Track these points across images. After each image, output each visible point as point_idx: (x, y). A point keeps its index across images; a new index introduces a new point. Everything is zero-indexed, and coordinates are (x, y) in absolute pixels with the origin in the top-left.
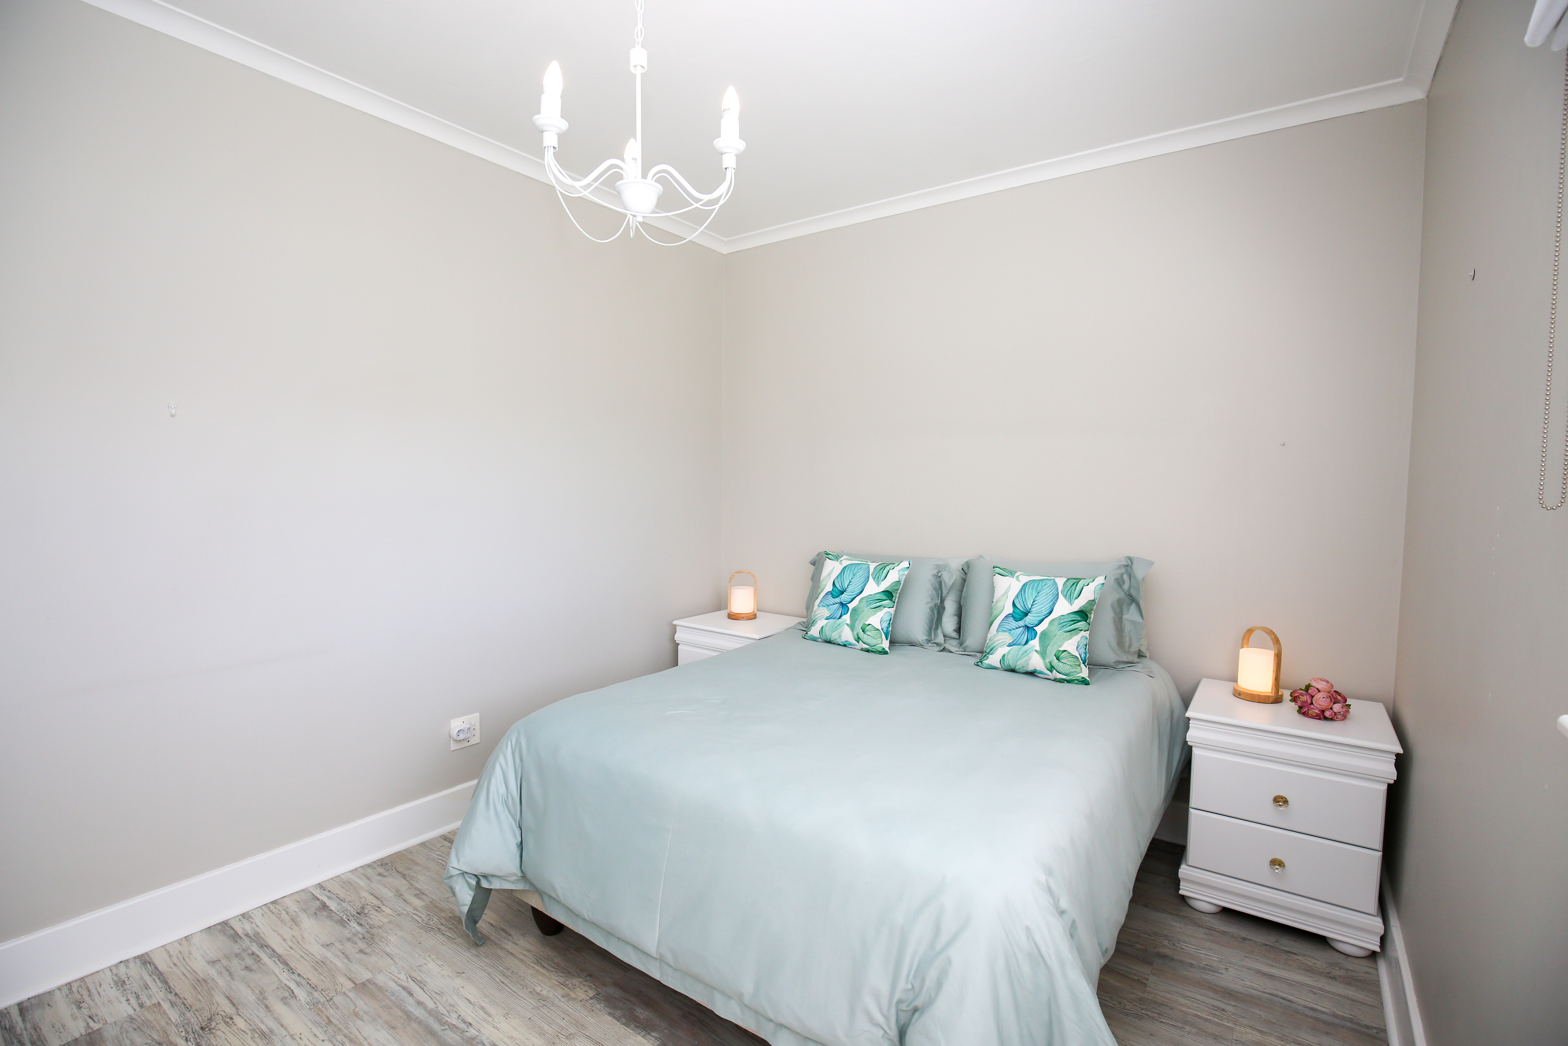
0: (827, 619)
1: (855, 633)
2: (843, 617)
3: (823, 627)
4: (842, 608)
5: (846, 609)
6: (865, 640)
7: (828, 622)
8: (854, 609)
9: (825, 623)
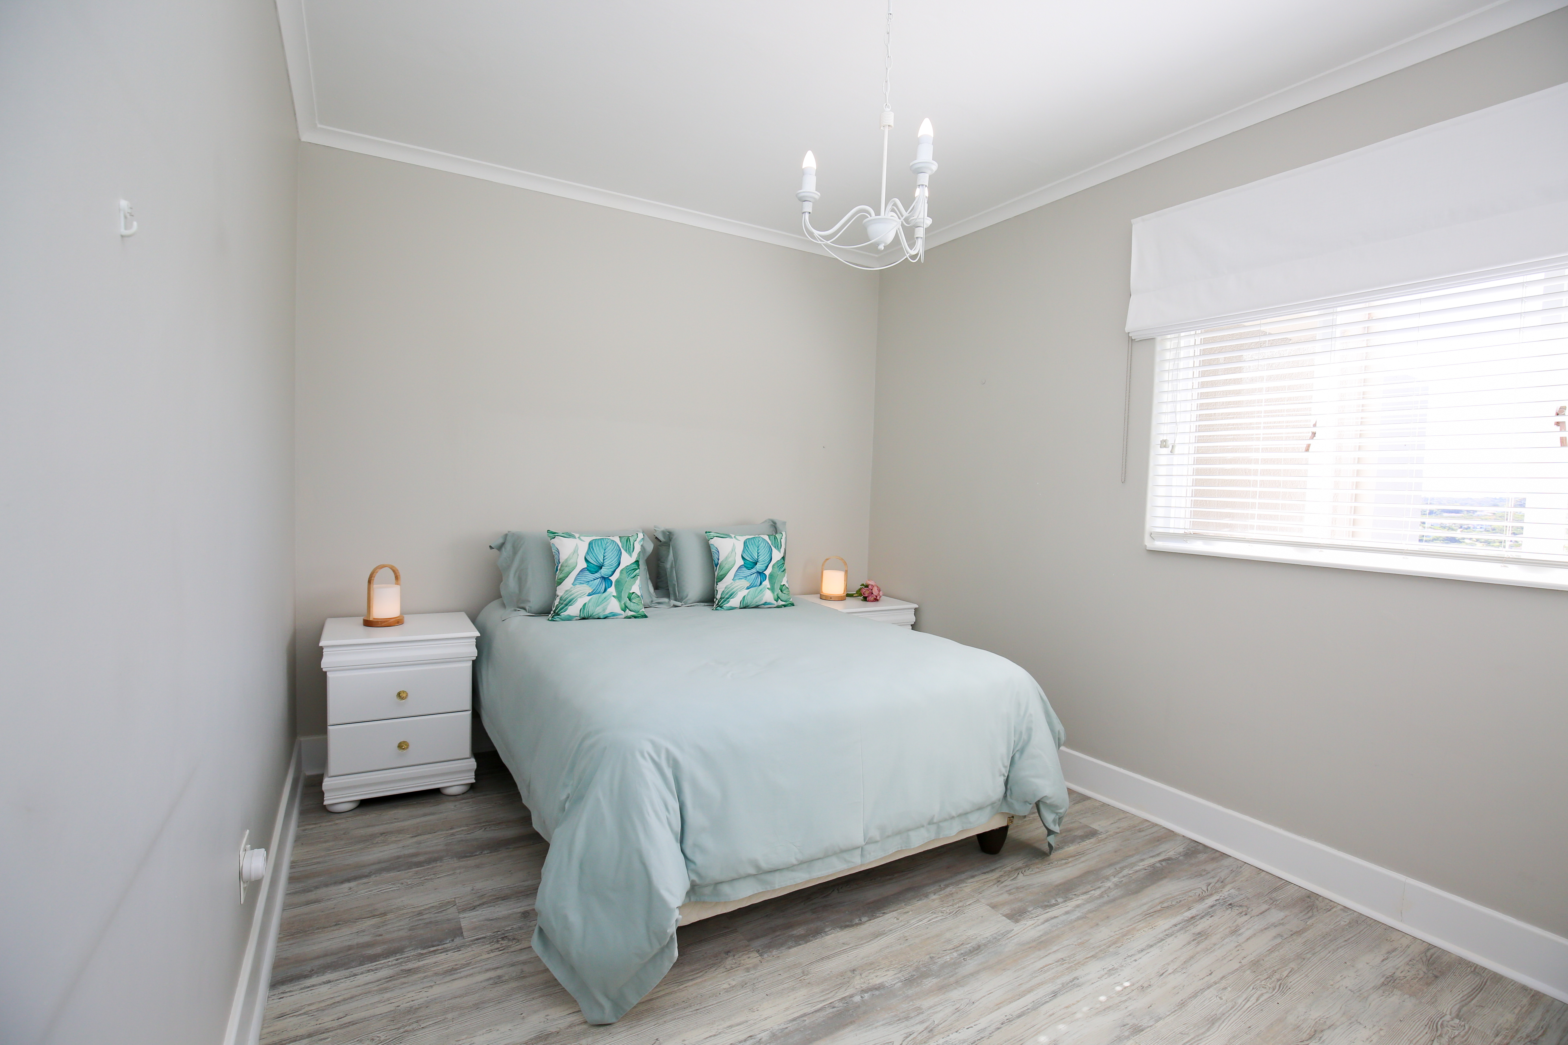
0: (589, 595)
1: (623, 602)
2: (608, 590)
3: (585, 604)
4: (605, 582)
5: (609, 582)
6: (631, 608)
7: (591, 598)
8: (617, 581)
9: (588, 600)
